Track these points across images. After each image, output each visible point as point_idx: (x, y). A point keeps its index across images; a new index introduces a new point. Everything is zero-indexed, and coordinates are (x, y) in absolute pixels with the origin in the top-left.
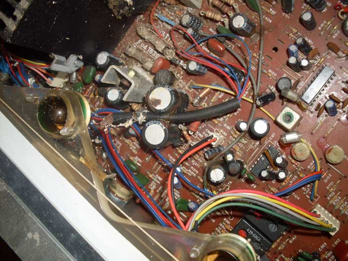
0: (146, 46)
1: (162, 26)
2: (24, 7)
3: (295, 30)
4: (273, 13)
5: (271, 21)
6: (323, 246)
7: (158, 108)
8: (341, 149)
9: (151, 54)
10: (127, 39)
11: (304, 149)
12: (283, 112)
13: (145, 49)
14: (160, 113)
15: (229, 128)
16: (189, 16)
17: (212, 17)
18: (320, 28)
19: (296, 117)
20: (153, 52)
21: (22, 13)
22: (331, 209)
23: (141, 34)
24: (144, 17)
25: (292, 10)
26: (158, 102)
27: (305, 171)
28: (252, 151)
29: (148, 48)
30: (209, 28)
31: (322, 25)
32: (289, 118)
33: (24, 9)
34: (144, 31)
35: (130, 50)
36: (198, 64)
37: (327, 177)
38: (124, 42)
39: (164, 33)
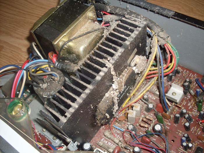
0: (107, 141)
1: (115, 132)
2: (72, 111)
3: (181, 132)
4: (169, 124)
5: (169, 128)
9: (110, 146)
10: (96, 138)
13: (106, 143)
16: (132, 126)
17: (144, 126)
18: (191, 130)
20: (111, 145)
21: (70, 114)
23: (106, 135)
24: (105, 127)
25: (179, 122)
29: (108, 143)
30: (139, 132)
31: (192, 129)
33: (71, 113)
34: (107, 133)
35: (100, 143)
36: (139, 148)
38: (94, 139)
39: (116, 135)
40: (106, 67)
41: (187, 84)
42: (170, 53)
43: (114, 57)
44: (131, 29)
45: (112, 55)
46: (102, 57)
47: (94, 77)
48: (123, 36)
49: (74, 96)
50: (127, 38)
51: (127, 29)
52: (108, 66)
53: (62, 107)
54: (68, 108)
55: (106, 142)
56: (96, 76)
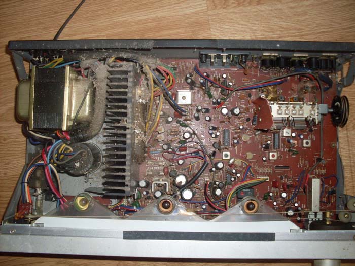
1: (153, 156)
2: (128, 179)
6: (269, 189)
7: (182, 184)
8: (249, 153)
11: (238, 162)
12: (223, 155)
14: (184, 186)
15: (207, 174)
19: (228, 153)
20: (157, 168)
22: (262, 174)
26: (181, 182)
27: (243, 169)
28: (221, 176)
29: (154, 168)
32: (226, 156)
37: (252, 165)
39: (156, 158)
40: (128, 128)
41: (189, 81)
42: (165, 72)
43: (128, 116)
44: (123, 78)
45: (125, 115)
46: (118, 121)
47: (124, 143)
48: (122, 90)
49: (121, 167)
50: (127, 90)
51: (120, 80)
52: (129, 127)
53: (120, 181)
54: (125, 179)
55: (152, 168)
56: (126, 141)
